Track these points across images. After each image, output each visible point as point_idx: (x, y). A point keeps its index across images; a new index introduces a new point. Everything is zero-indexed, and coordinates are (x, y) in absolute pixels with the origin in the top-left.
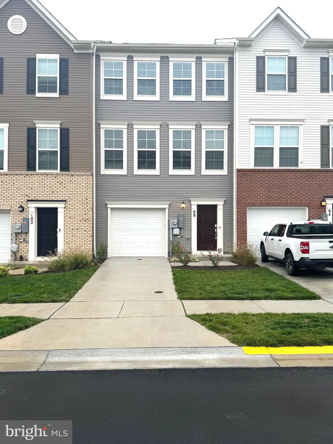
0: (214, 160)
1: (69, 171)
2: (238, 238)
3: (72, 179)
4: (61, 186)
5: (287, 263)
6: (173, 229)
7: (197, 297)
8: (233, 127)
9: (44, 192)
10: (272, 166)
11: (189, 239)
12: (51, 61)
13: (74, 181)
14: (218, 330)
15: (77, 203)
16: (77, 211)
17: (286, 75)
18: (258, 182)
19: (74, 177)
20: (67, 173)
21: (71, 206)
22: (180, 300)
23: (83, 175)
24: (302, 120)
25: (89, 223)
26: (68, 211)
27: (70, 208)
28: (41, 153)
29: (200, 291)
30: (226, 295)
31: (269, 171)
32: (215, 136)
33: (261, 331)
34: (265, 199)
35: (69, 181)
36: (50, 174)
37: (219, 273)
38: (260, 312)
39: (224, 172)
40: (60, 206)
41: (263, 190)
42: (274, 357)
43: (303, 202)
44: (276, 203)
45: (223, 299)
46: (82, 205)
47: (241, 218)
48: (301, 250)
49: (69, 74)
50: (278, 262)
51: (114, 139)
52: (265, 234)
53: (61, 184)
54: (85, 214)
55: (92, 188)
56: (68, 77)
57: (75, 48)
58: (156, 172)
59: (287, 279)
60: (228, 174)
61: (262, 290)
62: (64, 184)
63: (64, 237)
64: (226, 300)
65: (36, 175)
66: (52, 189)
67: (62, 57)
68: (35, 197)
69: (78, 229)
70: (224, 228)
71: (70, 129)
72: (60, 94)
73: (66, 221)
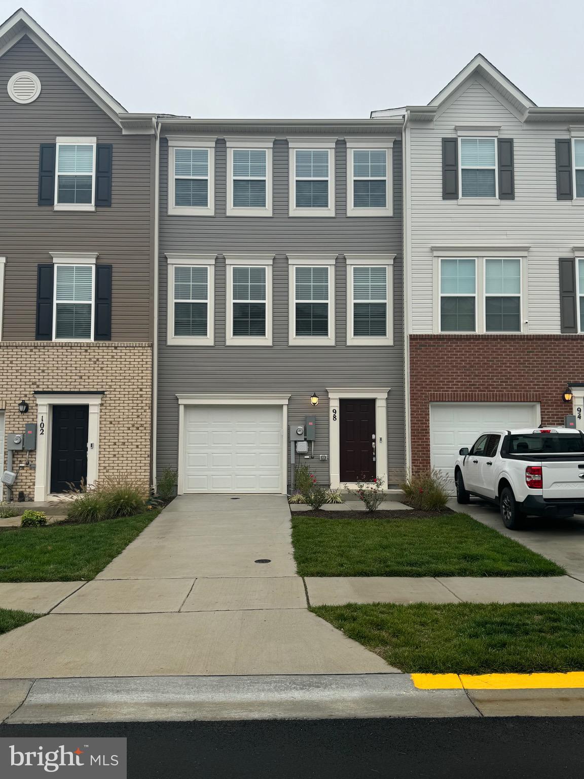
0: (370, 319)
1: (110, 340)
2: (414, 460)
3: (115, 354)
4: (97, 366)
5: (504, 507)
6: (296, 442)
7: (333, 571)
8: (402, 262)
9: (65, 377)
10: (474, 330)
11: (326, 461)
12: (81, 148)
13: (119, 357)
14: (365, 638)
15: (123, 396)
16: (123, 411)
17: (494, 170)
18: (448, 358)
19: (119, 351)
20: (107, 343)
21: (113, 402)
22: (301, 576)
23: (134, 346)
24: (526, 249)
25: (145, 431)
26: (107, 411)
27: (111, 405)
28: (62, 309)
29: (339, 559)
30: (387, 566)
31: (468, 338)
32: (370, 277)
33: (448, 640)
34: (461, 388)
35: (110, 357)
36: (76, 345)
37: (377, 524)
38: (449, 602)
39: (387, 340)
40: (93, 403)
41: (457, 373)
42: (472, 695)
43: (530, 394)
44: (481, 396)
45: (381, 575)
46: (133, 400)
47: (418, 424)
48: (527, 482)
49: (113, 171)
50: (486, 504)
51: (191, 283)
52: (462, 452)
53: (96, 364)
54: (138, 416)
55: (150, 369)
56: (111, 176)
57: (124, 127)
58: (266, 340)
59: (502, 537)
60: (394, 343)
61: (455, 558)
62: (101, 363)
63: (99, 458)
64: (387, 576)
65: (52, 348)
66: (80, 373)
67: (100, 142)
68: (50, 386)
69: (124, 443)
70: (388, 442)
71: (114, 266)
72: (96, 205)
73: (104, 429)
